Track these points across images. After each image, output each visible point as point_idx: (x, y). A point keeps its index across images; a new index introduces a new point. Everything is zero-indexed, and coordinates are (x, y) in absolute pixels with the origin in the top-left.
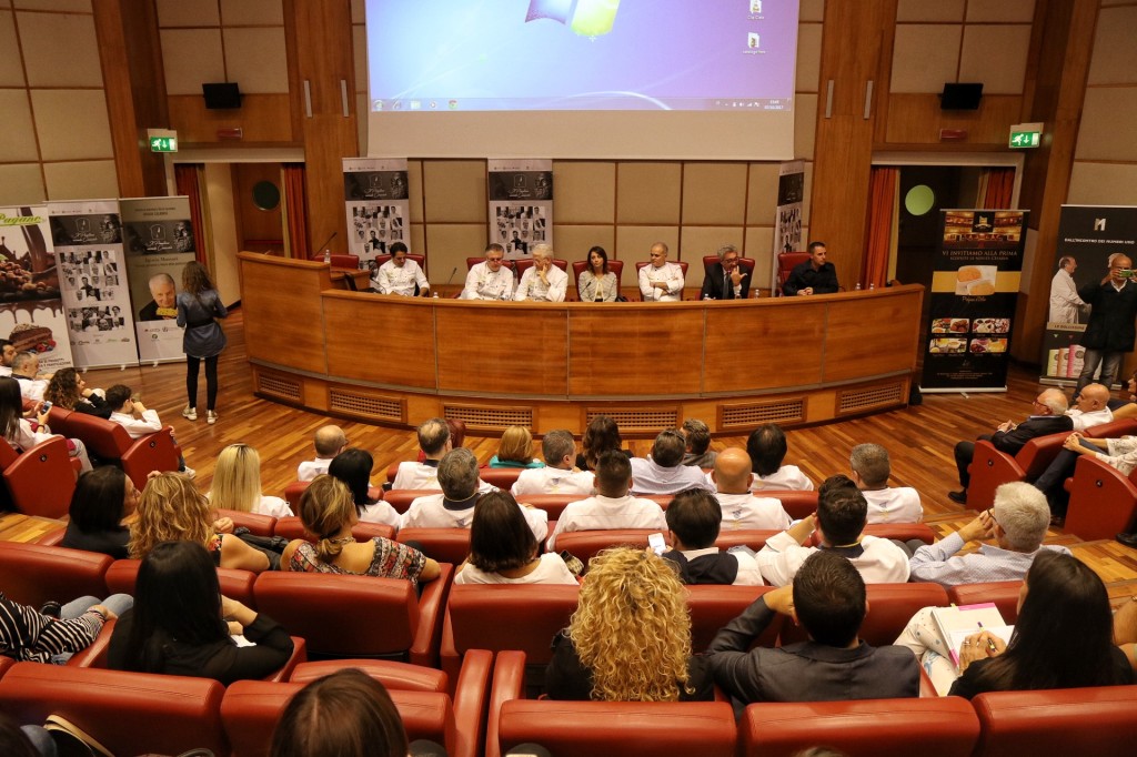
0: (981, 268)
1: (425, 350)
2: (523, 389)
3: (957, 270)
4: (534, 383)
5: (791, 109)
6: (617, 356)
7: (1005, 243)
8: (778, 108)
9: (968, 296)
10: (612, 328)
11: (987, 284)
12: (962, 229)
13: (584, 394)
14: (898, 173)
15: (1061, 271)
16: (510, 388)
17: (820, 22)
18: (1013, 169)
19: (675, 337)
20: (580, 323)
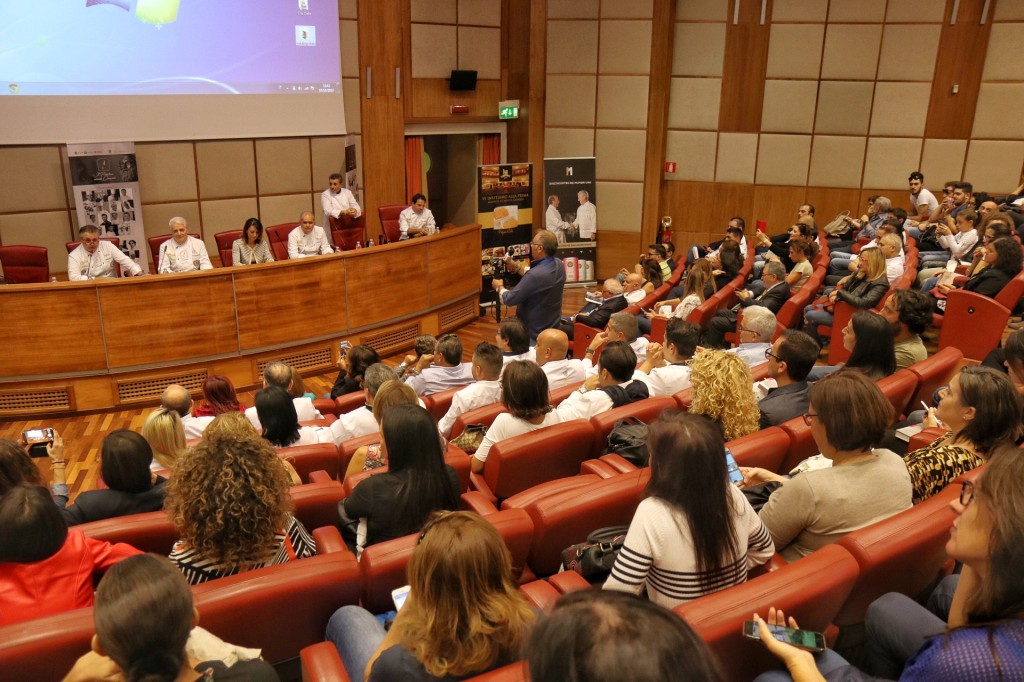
0: (508, 208)
1: (90, 332)
2: (197, 353)
3: (492, 210)
4: (208, 346)
5: (340, 92)
6: (279, 309)
7: (521, 189)
8: (330, 90)
9: (502, 230)
10: (273, 285)
11: (513, 219)
12: (493, 180)
13: (254, 347)
14: (422, 141)
15: (551, 207)
16: (185, 354)
17: (355, 20)
18: (499, 134)
19: (324, 286)
20: (244, 284)
